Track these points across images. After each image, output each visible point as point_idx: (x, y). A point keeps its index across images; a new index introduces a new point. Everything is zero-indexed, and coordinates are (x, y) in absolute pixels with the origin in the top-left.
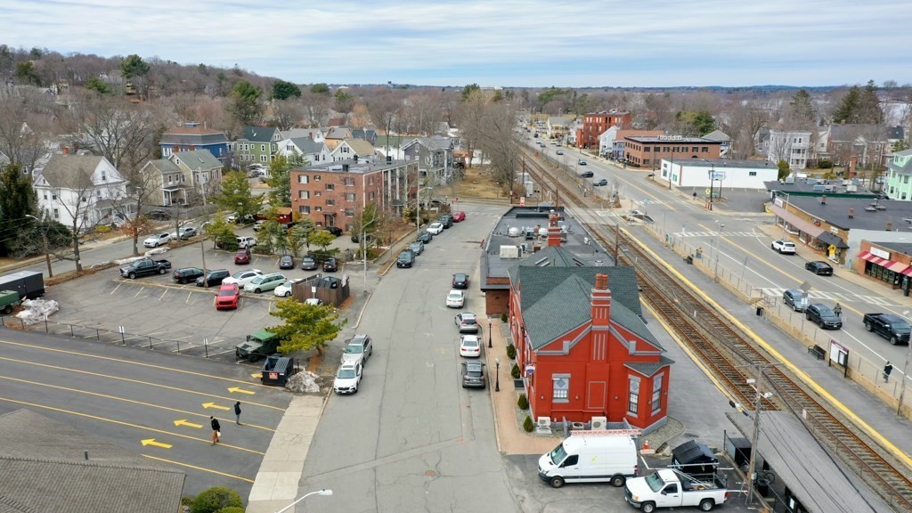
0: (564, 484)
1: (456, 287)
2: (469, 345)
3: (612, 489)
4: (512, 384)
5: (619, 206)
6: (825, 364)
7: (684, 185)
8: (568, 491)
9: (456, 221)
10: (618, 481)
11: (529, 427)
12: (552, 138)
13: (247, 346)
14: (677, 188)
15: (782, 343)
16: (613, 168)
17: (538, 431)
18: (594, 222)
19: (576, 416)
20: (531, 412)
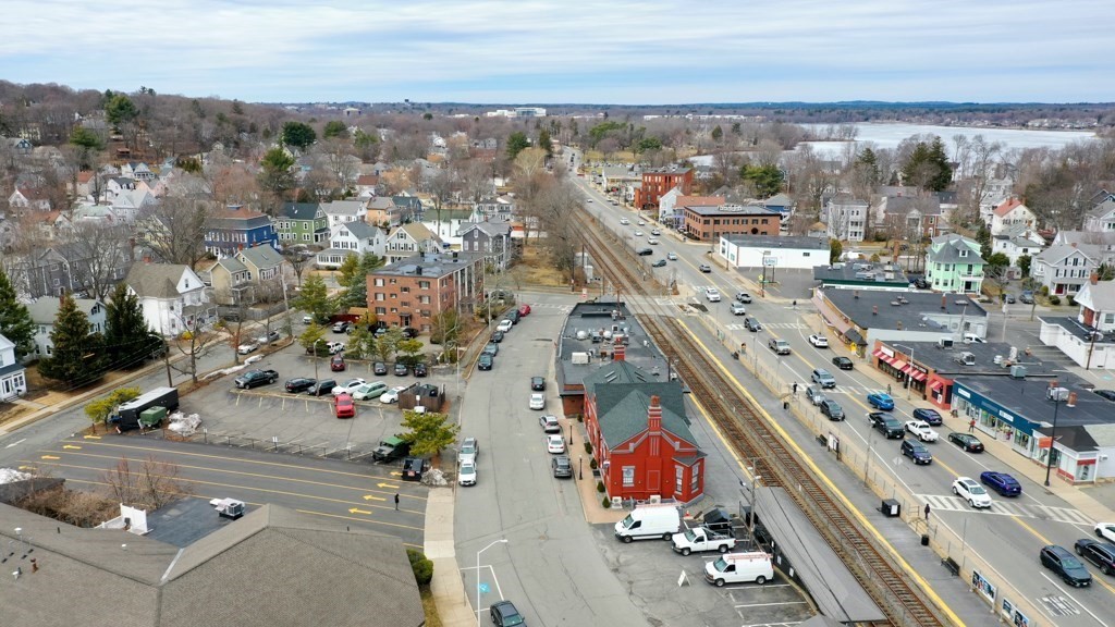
0: (632, 541)
1: (536, 389)
2: (555, 443)
3: (664, 543)
4: (592, 474)
5: (677, 293)
6: (826, 449)
7: (741, 265)
8: (635, 545)
9: (523, 315)
10: (667, 537)
11: (607, 504)
12: (608, 191)
13: (381, 451)
14: (735, 268)
15: (799, 433)
16: (672, 240)
17: (613, 507)
18: (653, 313)
19: (640, 495)
20: (607, 494)
